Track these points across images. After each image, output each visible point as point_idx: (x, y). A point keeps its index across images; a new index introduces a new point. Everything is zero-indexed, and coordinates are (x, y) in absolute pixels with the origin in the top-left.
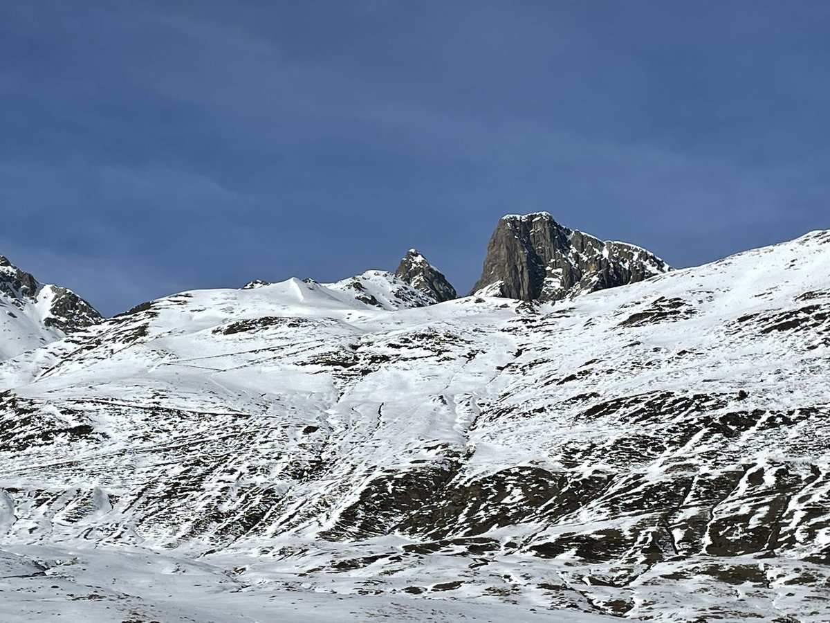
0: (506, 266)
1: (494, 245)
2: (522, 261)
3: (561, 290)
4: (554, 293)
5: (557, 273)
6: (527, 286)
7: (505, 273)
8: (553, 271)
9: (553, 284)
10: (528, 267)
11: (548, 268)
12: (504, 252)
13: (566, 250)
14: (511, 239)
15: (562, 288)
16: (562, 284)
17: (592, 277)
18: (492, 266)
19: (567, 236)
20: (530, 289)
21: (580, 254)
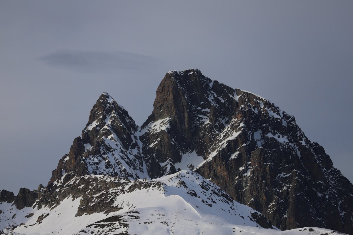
0: (173, 107)
1: (162, 91)
2: (184, 104)
3: (210, 125)
4: (205, 127)
5: (206, 112)
6: (187, 122)
7: (172, 112)
8: (203, 110)
9: (203, 120)
10: (187, 108)
11: (200, 108)
12: (171, 97)
13: (209, 94)
14: (175, 88)
15: (210, 123)
16: (211, 120)
17: (240, 123)
18: (162, 105)
19: (209, 84)
20: (189, 125)
21: (220, 98)
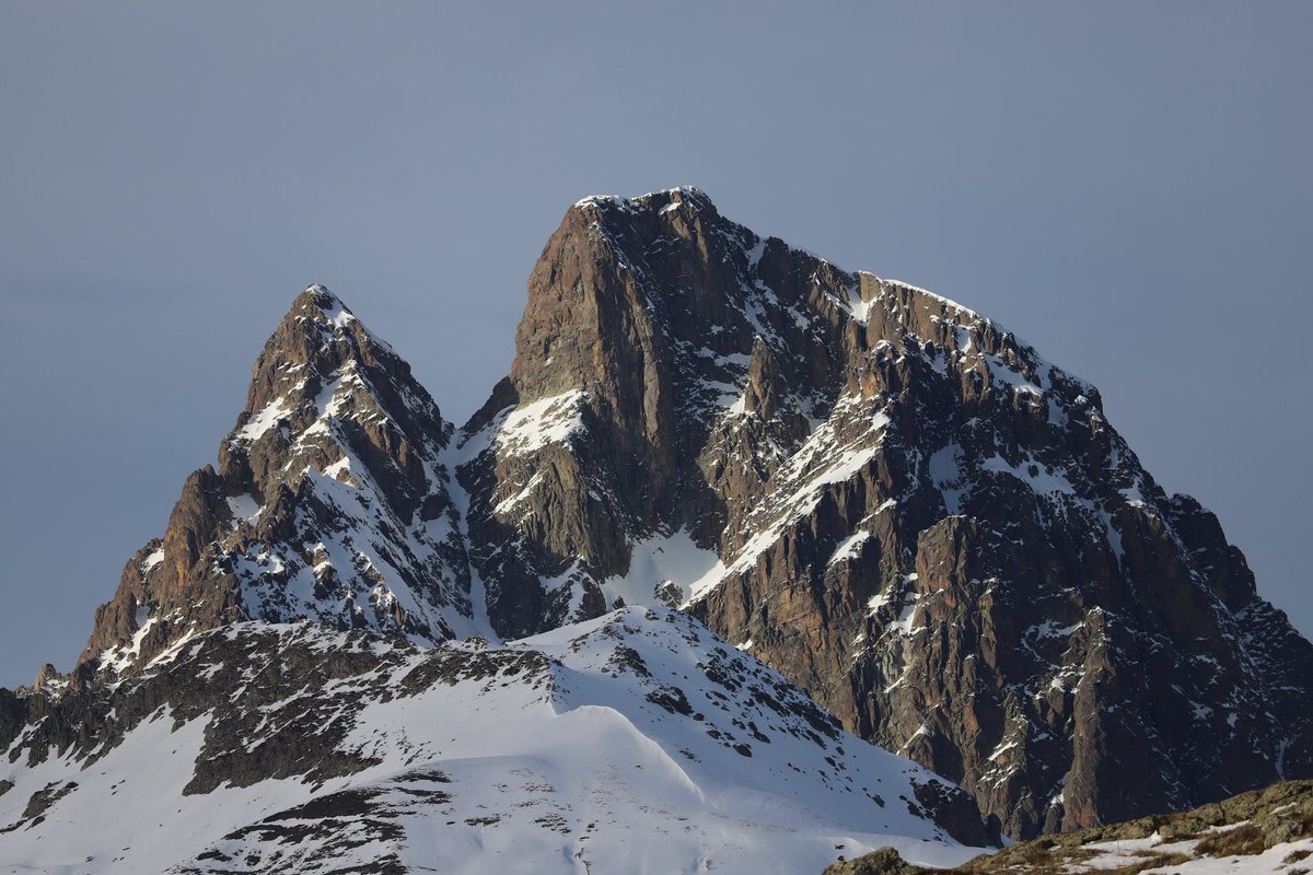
0: (596, 348)
1: (552, 282)
2: (641, 335)
3: (751, 420)
4: (728, 428)
5: (731, 366)
6: (655, 409)
7: (593, 369)
8: (720, 361)
9: (722, 401)
10: (655, 350)
11: (706, 352)
12: (589, 306)
13: (746, 294)
14: (606, 267)
15: (750, 413)
16: (754, 401)
17: (873, 412)
18: (550, 340)
19: (747, 253)
20: (662, 420)
21: (790, 310)
